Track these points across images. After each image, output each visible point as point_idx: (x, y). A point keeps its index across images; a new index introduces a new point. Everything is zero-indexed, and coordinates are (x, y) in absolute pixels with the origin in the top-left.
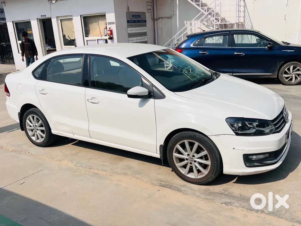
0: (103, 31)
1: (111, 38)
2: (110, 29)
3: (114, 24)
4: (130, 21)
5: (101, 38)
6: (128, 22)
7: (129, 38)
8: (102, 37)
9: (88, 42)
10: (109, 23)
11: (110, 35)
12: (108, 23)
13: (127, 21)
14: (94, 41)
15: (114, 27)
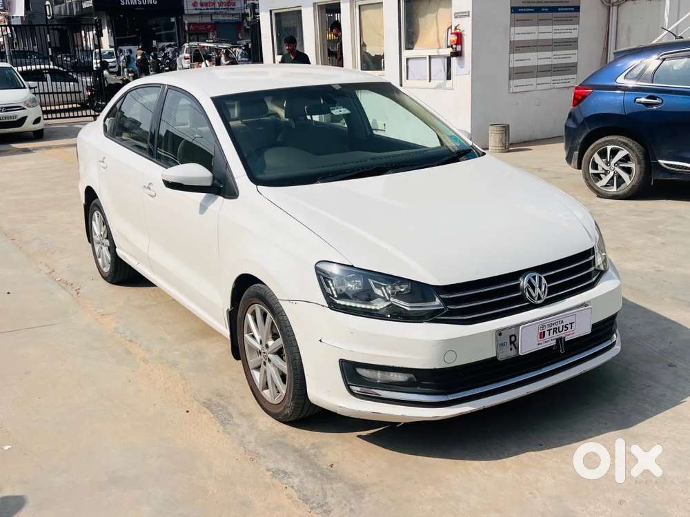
0: (445, 35)
1: (458, 54)
2: (458, 31)
3: (469, 16)
4: (521, 8)
5: (438, 52)
6: (514, 10)
7: (512, 55)
8: (440, 50)
9: (410, 61)
10: (458, 15)
11: (454, 46)
12: (455, 13)
13: (512, 8)
14: (423, 61)
15: (466, 26)
